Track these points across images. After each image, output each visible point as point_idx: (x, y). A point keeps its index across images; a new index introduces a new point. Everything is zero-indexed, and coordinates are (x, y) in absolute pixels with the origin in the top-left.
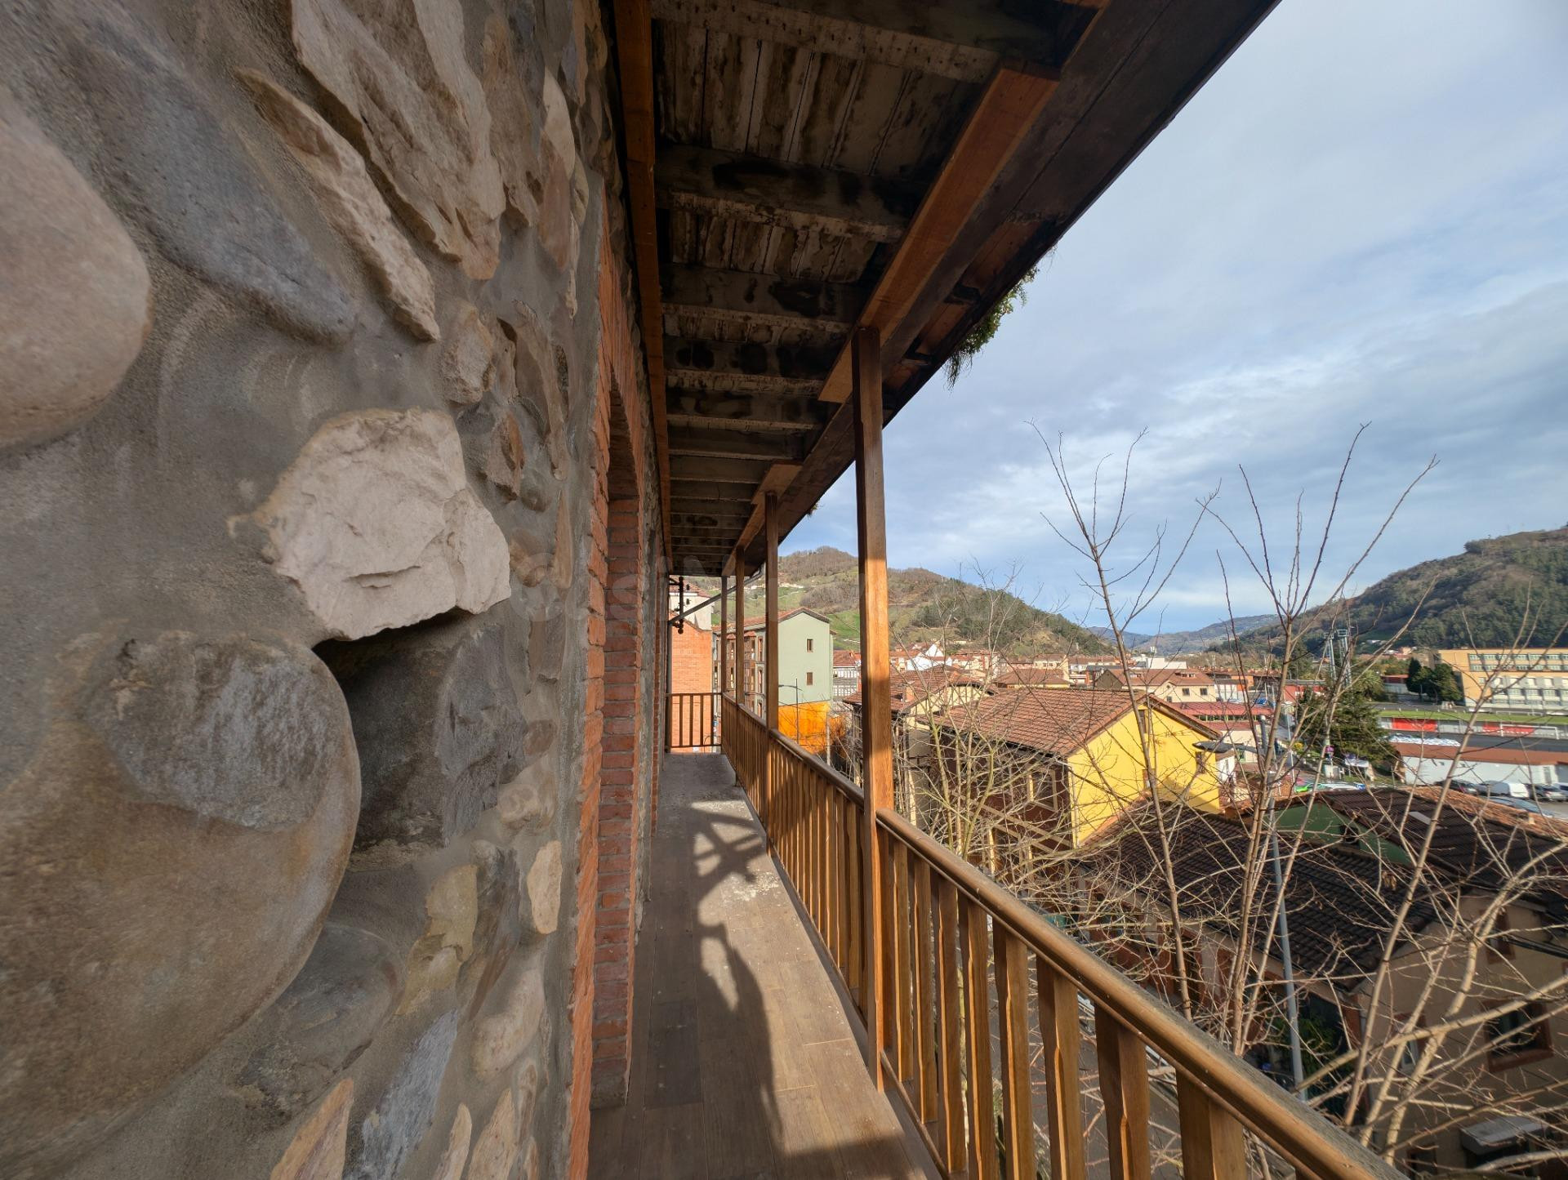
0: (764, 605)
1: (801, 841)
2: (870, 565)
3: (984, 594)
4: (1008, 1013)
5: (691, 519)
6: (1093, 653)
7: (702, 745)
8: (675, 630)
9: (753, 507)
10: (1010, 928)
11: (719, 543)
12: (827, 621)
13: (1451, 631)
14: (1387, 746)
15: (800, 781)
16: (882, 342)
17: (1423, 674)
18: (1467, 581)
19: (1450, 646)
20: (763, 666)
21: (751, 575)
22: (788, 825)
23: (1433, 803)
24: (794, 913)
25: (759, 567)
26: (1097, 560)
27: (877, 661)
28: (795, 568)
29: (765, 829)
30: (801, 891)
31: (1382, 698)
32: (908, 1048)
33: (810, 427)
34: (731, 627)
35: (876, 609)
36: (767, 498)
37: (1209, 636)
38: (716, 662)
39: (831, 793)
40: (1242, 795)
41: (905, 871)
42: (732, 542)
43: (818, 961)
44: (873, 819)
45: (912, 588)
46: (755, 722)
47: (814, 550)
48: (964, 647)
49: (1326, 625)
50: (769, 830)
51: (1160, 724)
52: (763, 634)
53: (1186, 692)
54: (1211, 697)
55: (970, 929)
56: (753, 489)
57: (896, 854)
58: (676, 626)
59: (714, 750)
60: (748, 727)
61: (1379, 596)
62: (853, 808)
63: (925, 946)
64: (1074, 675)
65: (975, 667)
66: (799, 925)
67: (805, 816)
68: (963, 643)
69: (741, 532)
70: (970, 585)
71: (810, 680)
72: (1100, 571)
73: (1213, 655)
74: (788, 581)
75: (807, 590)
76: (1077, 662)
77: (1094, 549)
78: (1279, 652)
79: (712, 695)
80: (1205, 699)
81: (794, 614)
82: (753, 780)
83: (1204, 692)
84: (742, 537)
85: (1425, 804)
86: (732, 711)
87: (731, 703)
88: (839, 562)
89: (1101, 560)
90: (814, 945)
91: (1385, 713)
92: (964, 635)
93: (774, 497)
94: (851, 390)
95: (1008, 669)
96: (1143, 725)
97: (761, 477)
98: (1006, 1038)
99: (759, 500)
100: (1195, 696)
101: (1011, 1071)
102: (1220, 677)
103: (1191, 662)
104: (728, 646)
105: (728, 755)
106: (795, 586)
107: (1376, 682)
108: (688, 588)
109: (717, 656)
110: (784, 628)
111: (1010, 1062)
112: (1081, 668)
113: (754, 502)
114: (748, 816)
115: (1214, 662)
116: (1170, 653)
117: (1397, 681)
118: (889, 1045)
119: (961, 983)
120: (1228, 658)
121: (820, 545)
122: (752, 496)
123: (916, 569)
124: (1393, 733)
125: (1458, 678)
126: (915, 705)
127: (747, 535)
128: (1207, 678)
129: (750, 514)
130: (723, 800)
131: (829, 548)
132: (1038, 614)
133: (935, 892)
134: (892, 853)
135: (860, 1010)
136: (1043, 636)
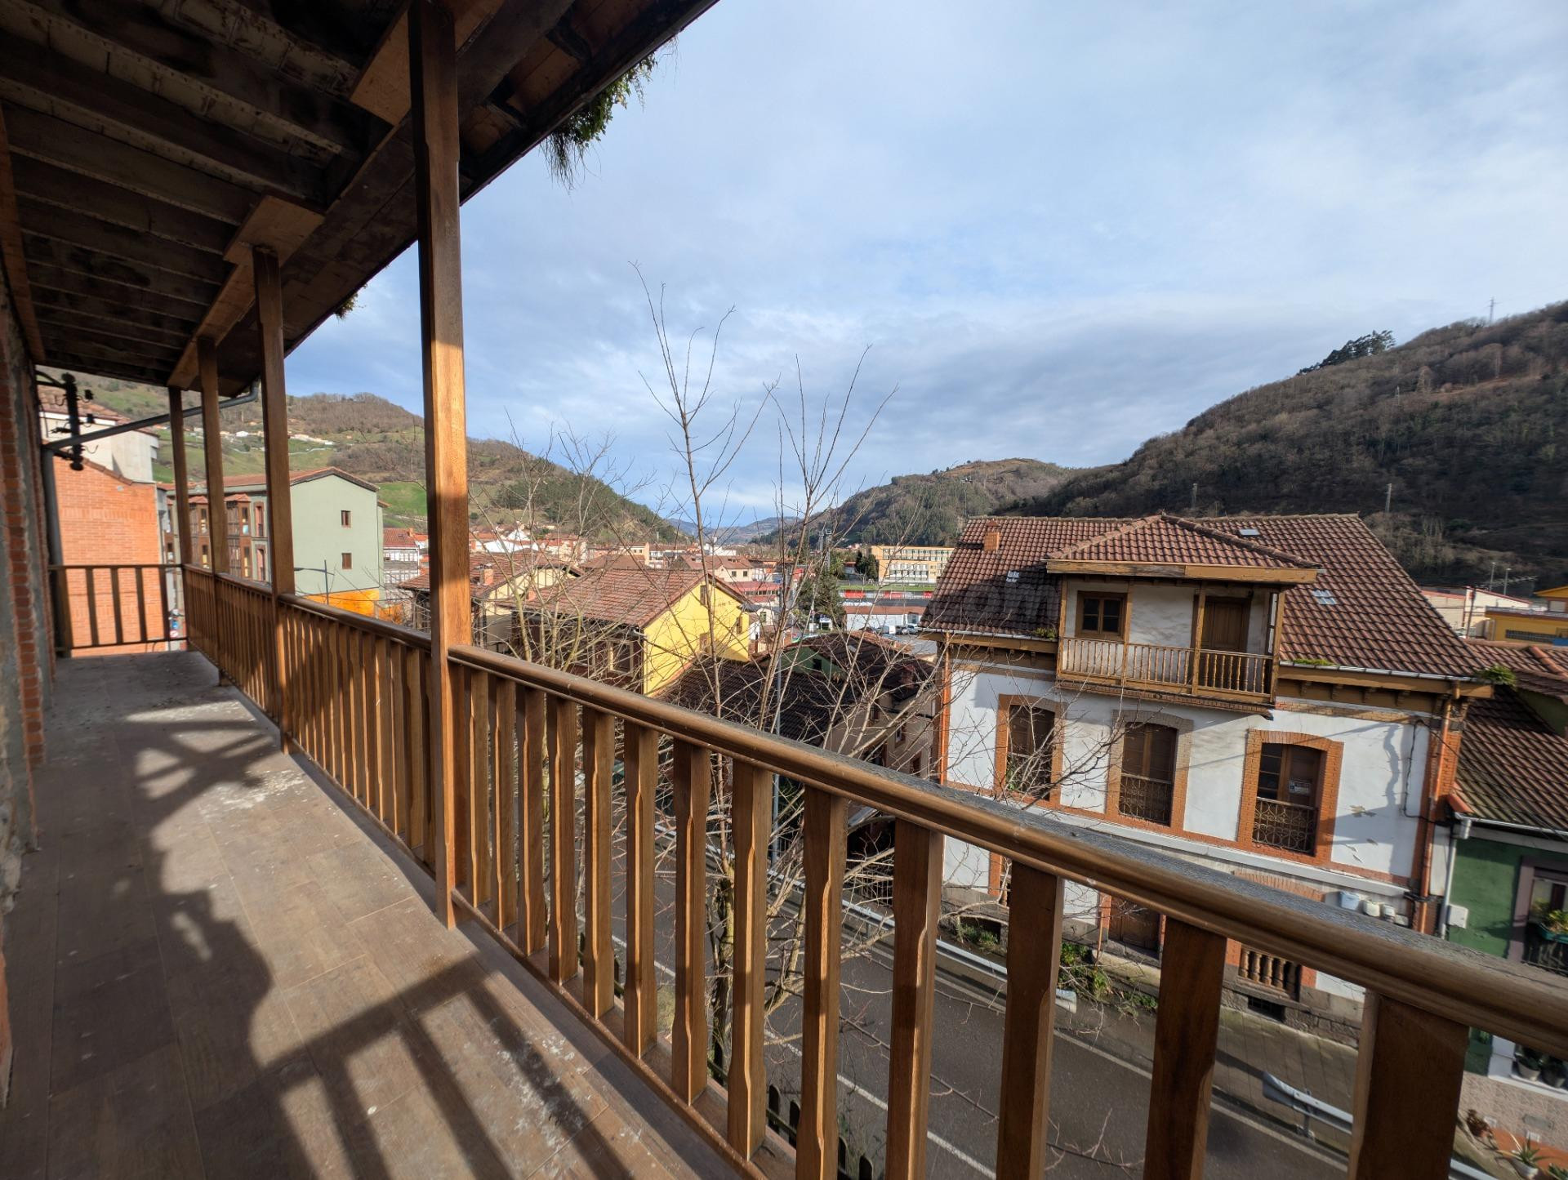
0: (262, 461)
1: (337, 721)
2: (439, 350)
3: (575, 478)
4: (594, 786)
5: (81, 258)
6: (670, 541)
7: (144, 639)
8: (60, 466)
9: (230, 268)
10: (600, 708)
11: (157, 321)
12: (373, 490)
13: (878, 535)
14: (841, 608)
15: (333, 648)
16: (459, 44)
17: (863, 561)
18: (888, 502)
19: (877, 543)
20: (266, 544)
21: (234, 396)
22: (315, 707)
23: (858, 639)
24: (329, 803)
25: (248, 385)
26: (685, 426)
27: (450, 474)
28: (317, 415)
29: (278, 724)
30: (339, 777)
31: (842, 577)
32: (484, 873)
33: (337, 149)
34: (197, 486)
35: (448, 410)
36: (257, 256)
37: (752, 531)
38: (169, 537)
39: (382, 647)
40: (762, 648)
41: (486, 702)
42: (189, 327)
43: (366, 840)
44: (444, 655)
45: (493, 463)
46: (251, 592)
47: (349, 394)
48: (551, 531)
49: (821, 526)
50: (285, 722)
51: (718, 597)
52: (264, 500)
53: (734, 574)
54: (749, 579)
55: (559, 727)
56: (227, 234)
57: (473, 689)
58: (64, 456)
59: (176, 646)
60: (238, 601)
61: (849, 509)
62: (416, 659)
63: (507, 767)
64: (653, 560)
65: (561, 551)
66: (339, 814)
67: (343, 686)
68: (551, 527)
69: (205, 311)
70: (561, 468)
71: (347, 560)
72: (687, 438)
73: (754, 546)
74: (305, 432)
75: (339, 446)
76: (657, 549)
77: (683, 416)
78: (793, 544)
79: (163, 569)
80: (746, 579)
81: (318, 476)
82: (252, 669)
83: (745, 574)
84: (208, 319)
85: (854, 640)
86: (206, 586)
87: (202, 575)
88: (390, 417)
89: (688, 427)
90: (361, 826)
91: (844, 587)
92: (553, 518)
93: (273, 260)
94: (408, 105)
95: (597, 554)
96: (705, 600)
97: (244, 214)
98: (591, 807)
99: (239, 254)
100: (740, 577)
101: (594, 835)
102: (756, 563)
103: (740, 551)
104: (194, 516)
105: (203, 650)
106: (318, 440)
107: (841, 566)
108: (89, 395)
109: (171, 526)
110: (299, 495)
111: (594, 827)
112: (659, 555)
113: (231, 255)
114: (247, 715)
115: (753, 551)
116: (725, 543)
117: (850, 565)
118: (462, 881)
119: (546, 782)
120: (765, 548)
121: (362, 390)
122: (224, 247)
123: (498, 442)
124: (845, 600)
125: (877, 565)
126: (495, 588)
127: (218, 318)
128: (749, 564)
129: (224, 281)
130: (195, 704)
131: (374, 398)
132: (624, 503)
133: (521, 707)
134: (468, 687)
135: (425, 864)
136: (629, 525)
